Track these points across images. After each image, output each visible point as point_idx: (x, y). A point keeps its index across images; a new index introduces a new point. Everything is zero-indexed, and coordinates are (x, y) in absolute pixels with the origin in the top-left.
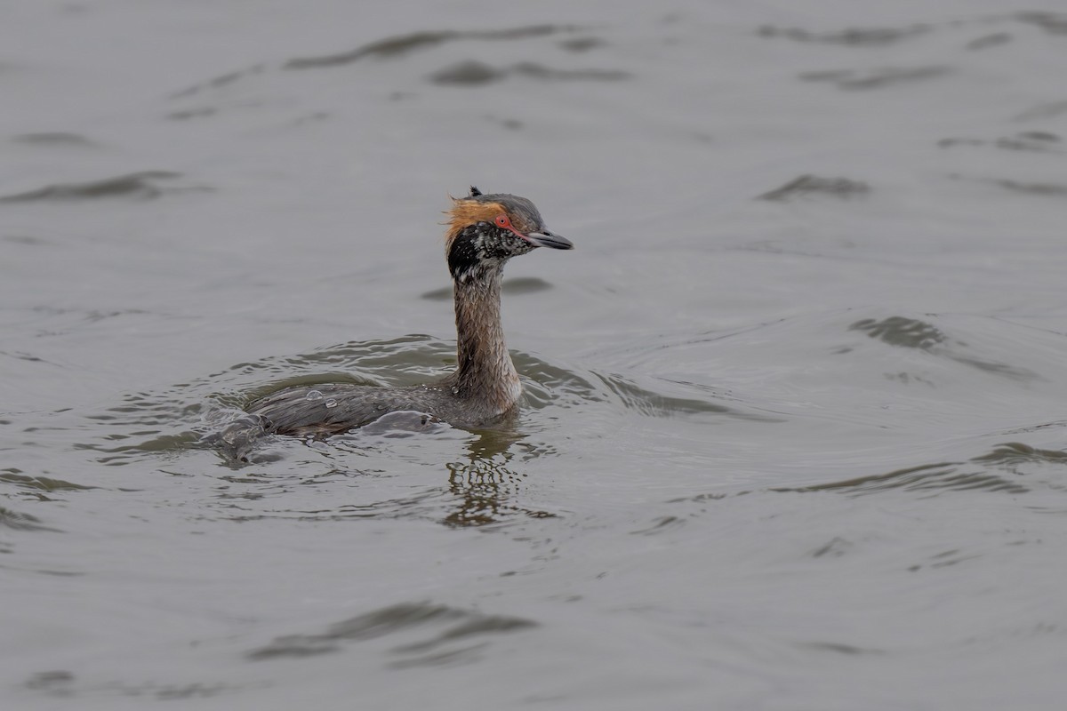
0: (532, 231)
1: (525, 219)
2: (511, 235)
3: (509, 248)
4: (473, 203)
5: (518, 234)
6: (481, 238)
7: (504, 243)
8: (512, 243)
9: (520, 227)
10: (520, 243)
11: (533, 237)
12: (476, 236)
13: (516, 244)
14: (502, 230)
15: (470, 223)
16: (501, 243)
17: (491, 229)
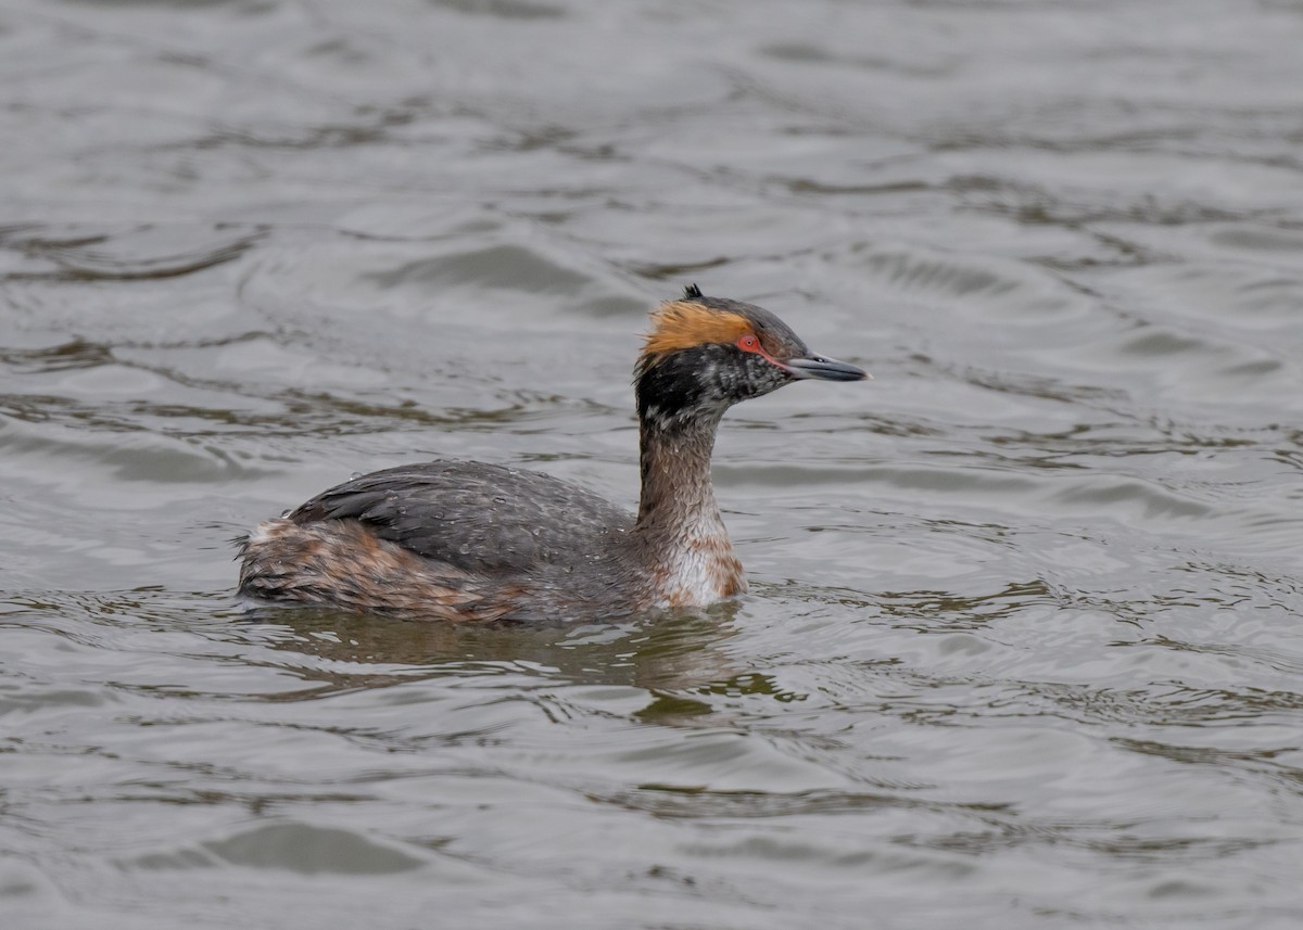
0: (794, 357)
1: (783, 339)
2: (762, 362)
3: (756, 383)
4: (692, 310)
5: (772, 361)
6: (712, 369)
7: (751, 377)
8: (763, 374)
9: (775, 352)
10: (774, 374)
11: (795, 365)
12: (703, 367)
13: (768, 376)
14: (748, 355)
15: (691, 344)
16: (747, 374)
17: (731, 354)
